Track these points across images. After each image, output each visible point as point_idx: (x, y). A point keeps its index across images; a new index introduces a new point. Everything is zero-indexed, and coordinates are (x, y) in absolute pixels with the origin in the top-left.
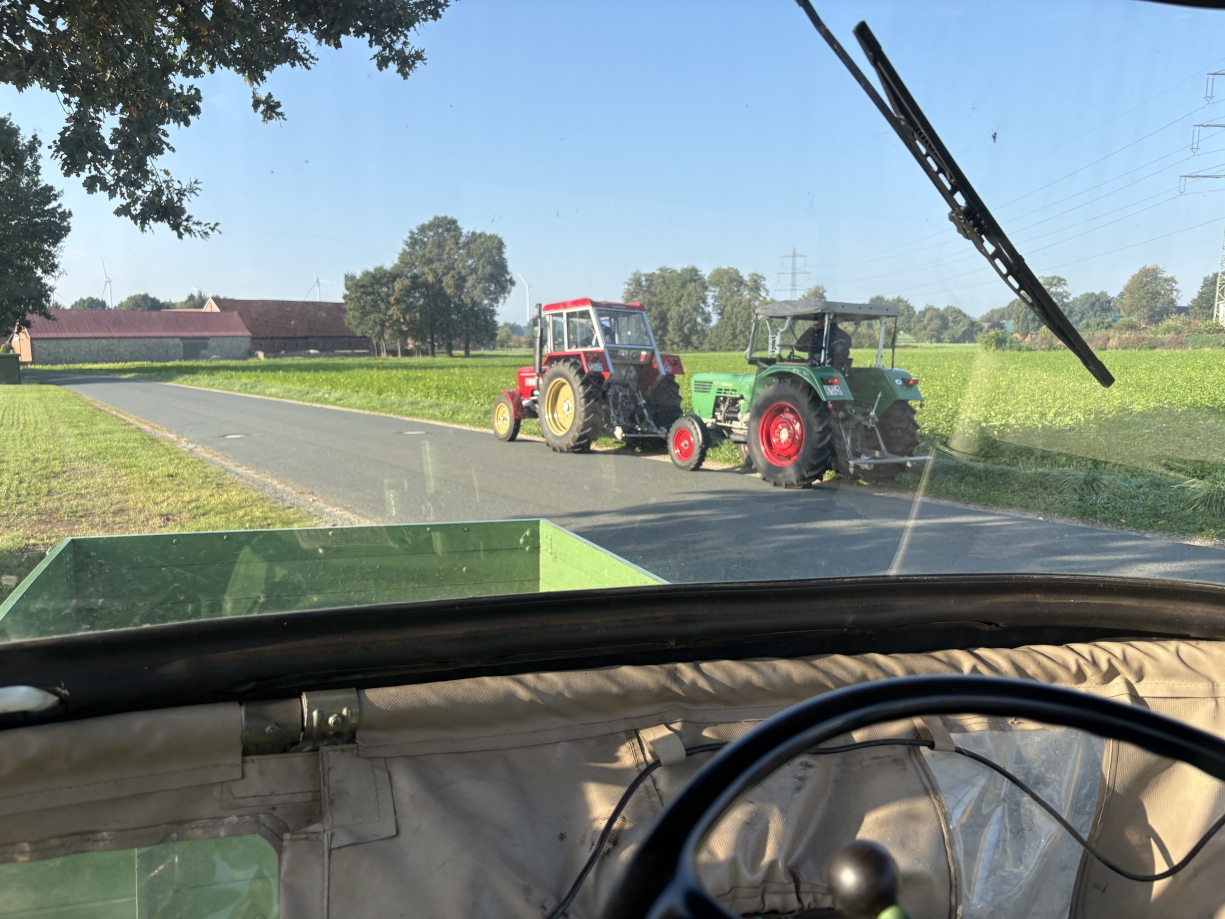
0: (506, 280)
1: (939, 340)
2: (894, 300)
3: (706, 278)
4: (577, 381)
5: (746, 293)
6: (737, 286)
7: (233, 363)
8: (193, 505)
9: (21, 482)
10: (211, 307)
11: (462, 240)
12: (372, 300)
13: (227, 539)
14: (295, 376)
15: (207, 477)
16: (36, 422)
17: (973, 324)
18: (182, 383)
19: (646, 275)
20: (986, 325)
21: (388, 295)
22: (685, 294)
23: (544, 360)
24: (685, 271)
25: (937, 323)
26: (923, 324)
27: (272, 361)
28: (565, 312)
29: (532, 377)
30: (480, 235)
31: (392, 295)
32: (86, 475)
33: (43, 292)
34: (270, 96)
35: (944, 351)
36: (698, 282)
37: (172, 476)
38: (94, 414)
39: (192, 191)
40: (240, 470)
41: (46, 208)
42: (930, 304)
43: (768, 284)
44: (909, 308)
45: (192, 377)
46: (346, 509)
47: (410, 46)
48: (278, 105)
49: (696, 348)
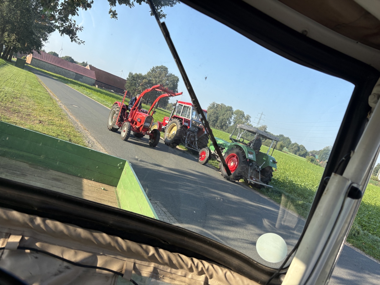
0: (176, 91)
1: (295, 154)
2: (286, 137)
3: (234, 111)
4: (179, 126)
5: (244, 120)
6: (242, 117)
7: (88, 86)
8: (51, 121)
9: (5, 96)
10: (88, 67)
11: (168, 75)
12: (135, 82)
13: (25, 131)
14: (103, 95)
15: (60, 115)
16: (20, 81)
17: (307, 152)
18: (70, 86)
19: (217, 104)
20: (310, 154)
21: (140, 83)
22: (226, 114)
23: (173, 116)
24: (228, 107)
25: (296, 148)
26: (292, 147)
27: (99, 89)
28: (184, 105)
29: (168, 120)
30: (173, 75)
31: (141, 83)
32: (25, 101)
33: (40, 45)
34: (115, 11)
35: (296, 157)
36: (231, 111)
37: (50, 111)
38: (39, 85)
39: (81, 29)
40: (71, 116)
41: (51, 22)
42: (296, 142)
43: (251, 119)
44: (290, 141)
45: (73, 85)
46: (95, 138)
47: (163, 12)
48: (117, 14)
49: (224, 130)
